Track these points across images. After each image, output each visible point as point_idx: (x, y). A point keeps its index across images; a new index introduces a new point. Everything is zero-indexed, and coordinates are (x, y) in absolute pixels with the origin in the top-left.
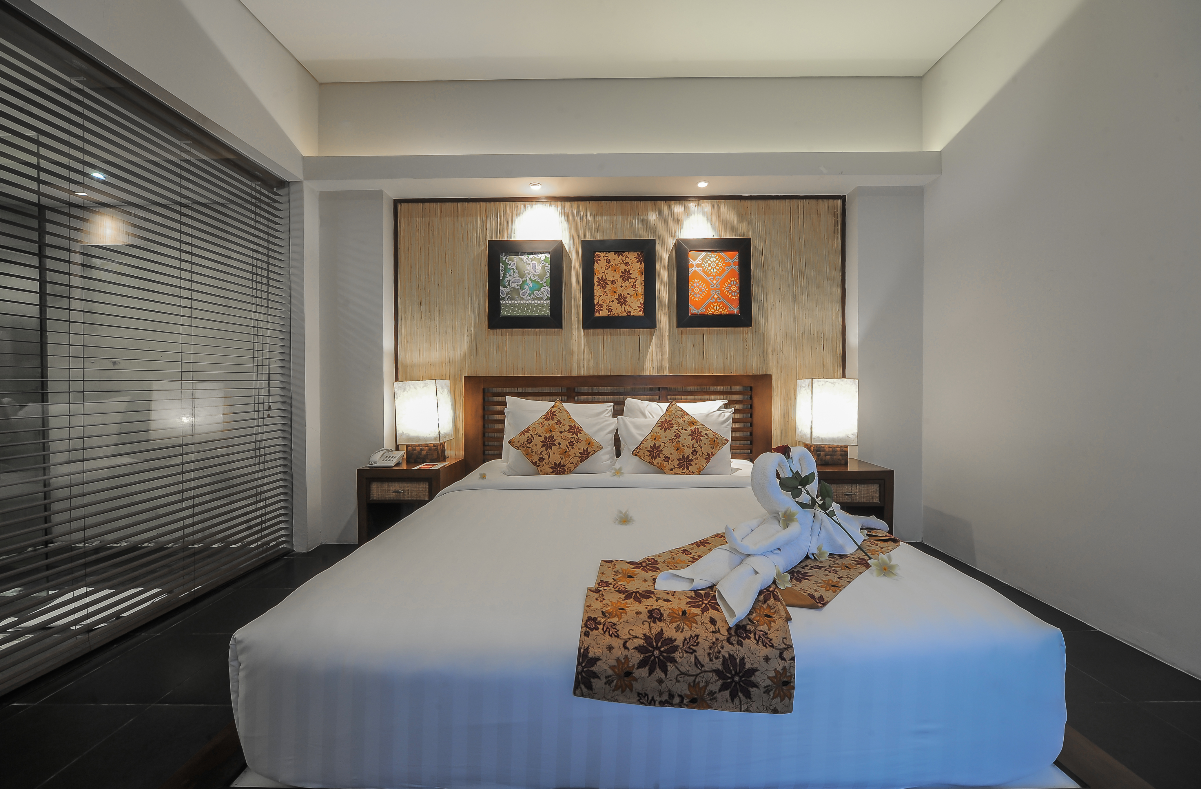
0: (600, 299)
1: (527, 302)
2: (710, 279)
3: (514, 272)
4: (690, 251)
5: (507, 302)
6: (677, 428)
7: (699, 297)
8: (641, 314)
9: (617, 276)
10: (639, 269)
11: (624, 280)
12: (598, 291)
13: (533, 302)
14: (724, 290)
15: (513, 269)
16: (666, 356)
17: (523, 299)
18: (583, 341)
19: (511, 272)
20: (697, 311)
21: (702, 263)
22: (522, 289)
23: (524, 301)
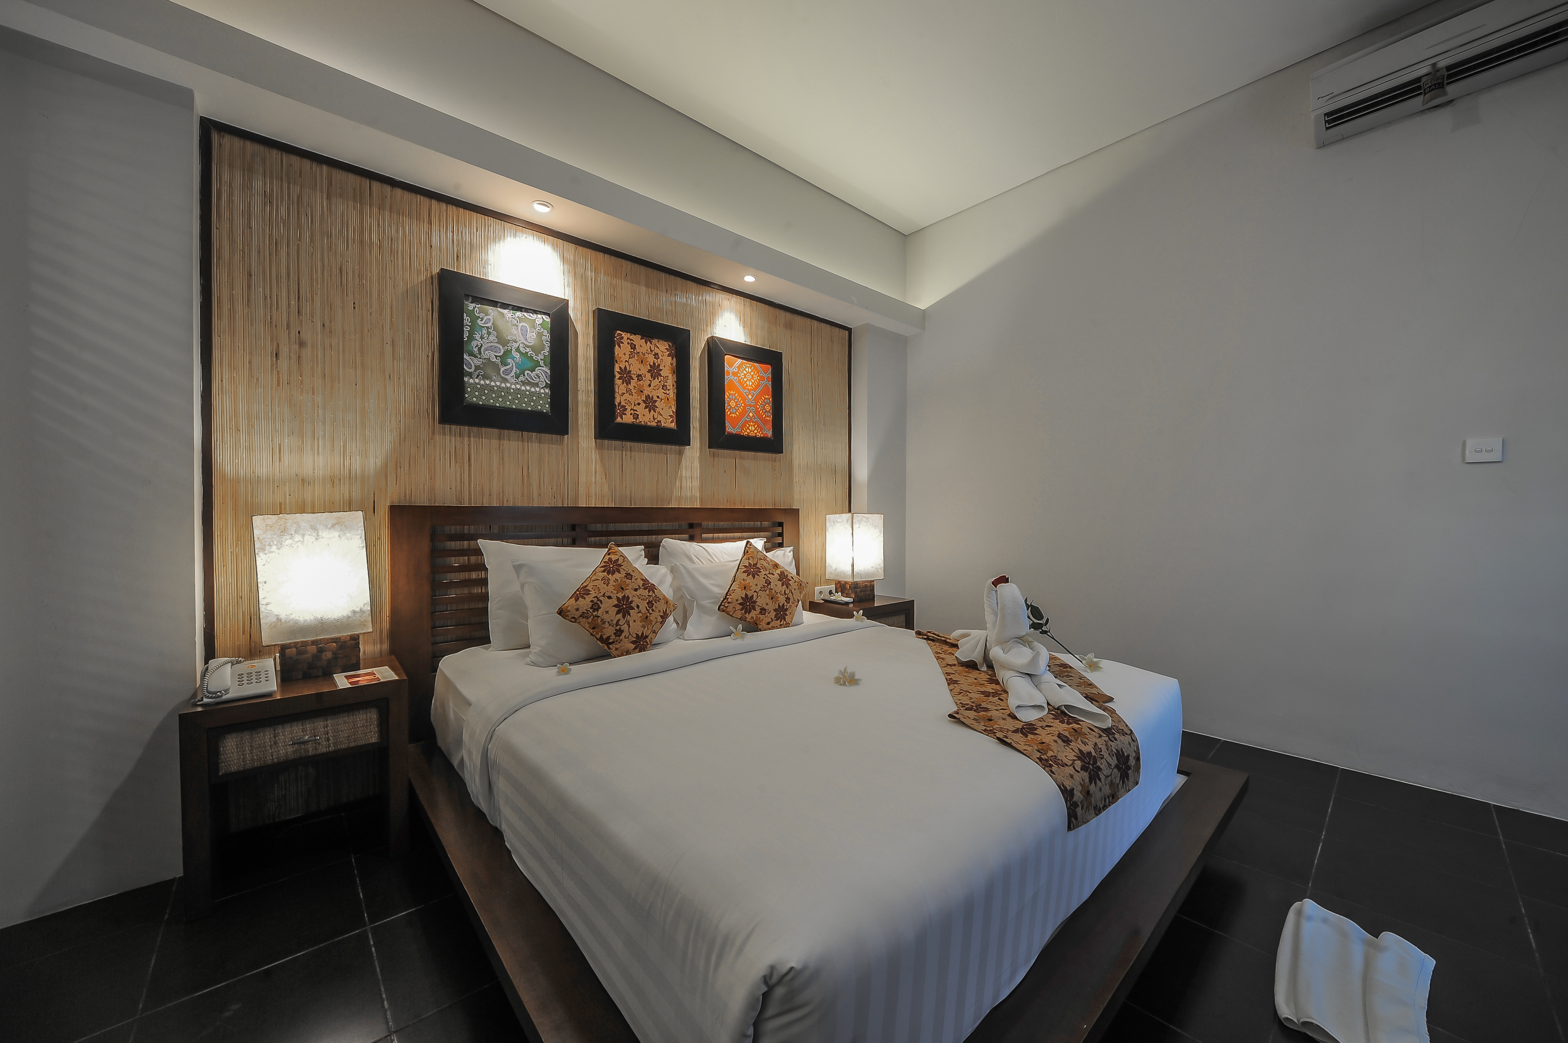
0: (623, 398)
1: (513, 387)
2: (745, 393)
3: (489, 334)
4: (726, 355)
5: (477, 381)
6: (764, 573)
7: (735, 413)
8: (673, 426)
9: (644, 370)
10: (670, 366)
11: (653, 377)
12: (620, 387)
13: (523, 388)
14: (759, 408)
15: (488, 328)
16: (696, 483)
17: (505, 381)
18: (594, 455)
19: (484, 332)
20: (735, 430)
21: (738, 372)
22: (505, 364)
23: (508, 385)
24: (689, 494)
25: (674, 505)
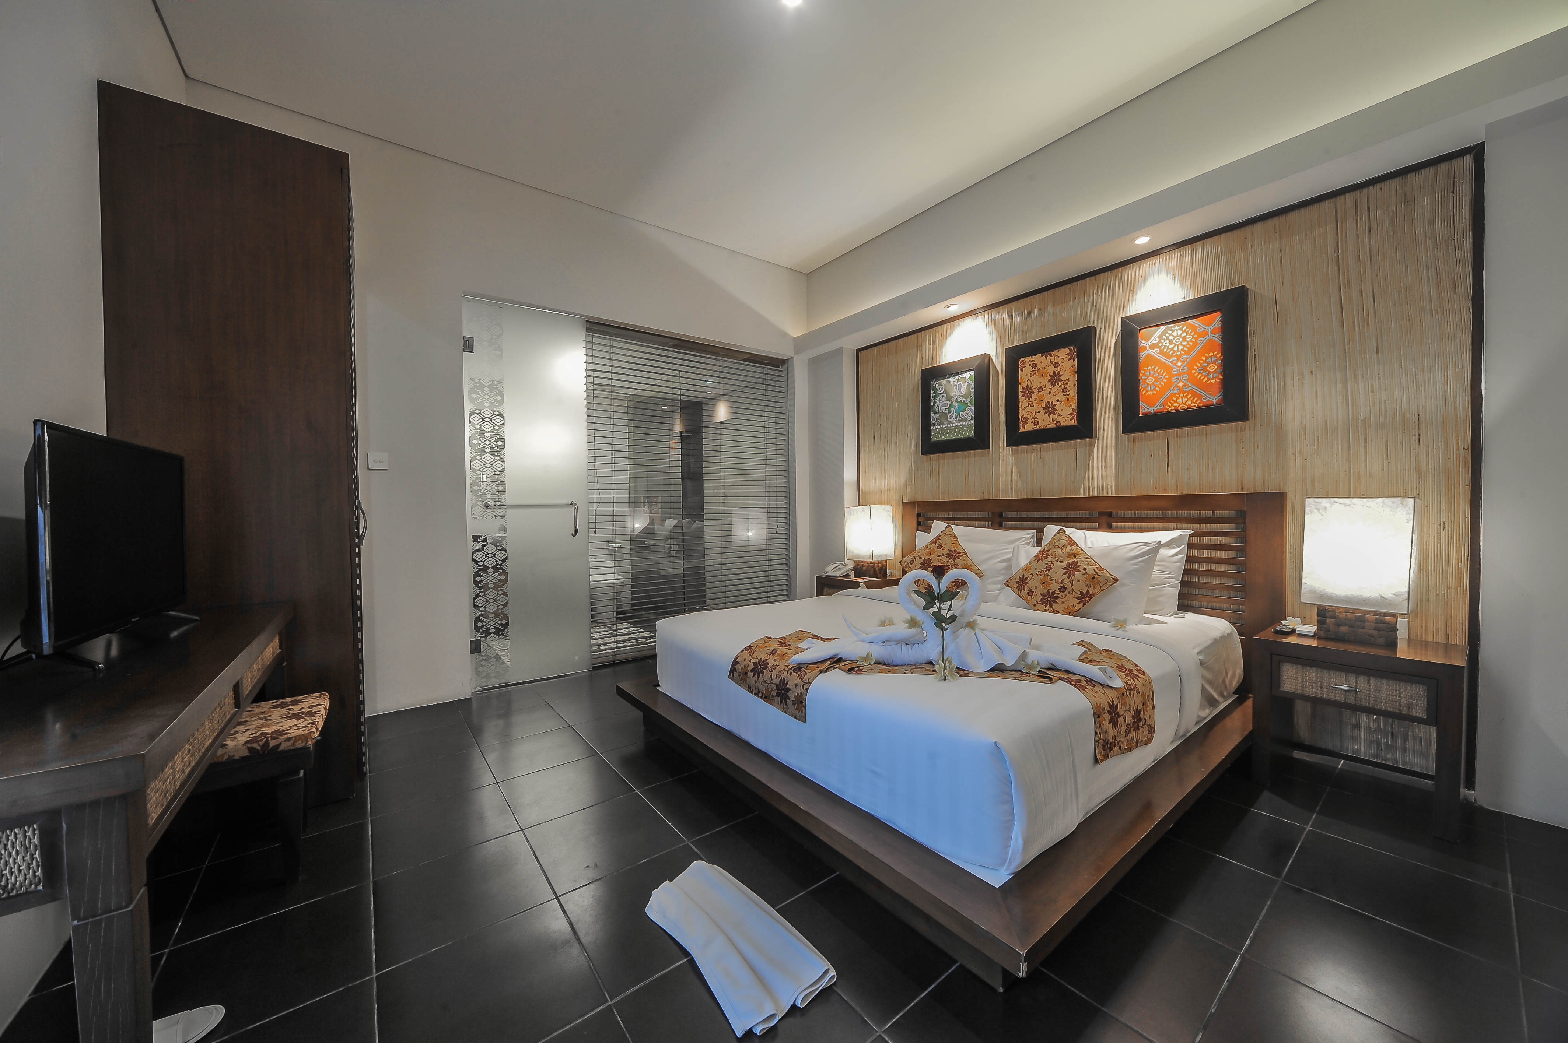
0: (1025, 411)
1: (954, 425)
2: (1172, 362)
3: (943, 396)
4: (1140, 330)
5: (937, 427)
6: (1051, 559)
7: (1155, 389)
8: (1074, 422)
9: (1044, 382)
10: (1072, 368)
11: (1053, 384)
12: (1023, 402)
13: (959, 424)
14: (1195, 373)
15: (942, 393)
16: (1111, 472)
17: (950, 422)
18: (1011, 460)
19: (941, 396)
20: (1150, 409)
21: (1160, 342)
22: (950, 412)
23: (951, 425)
24: (1101, 483)
25: (1084, 494)
